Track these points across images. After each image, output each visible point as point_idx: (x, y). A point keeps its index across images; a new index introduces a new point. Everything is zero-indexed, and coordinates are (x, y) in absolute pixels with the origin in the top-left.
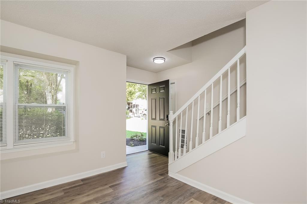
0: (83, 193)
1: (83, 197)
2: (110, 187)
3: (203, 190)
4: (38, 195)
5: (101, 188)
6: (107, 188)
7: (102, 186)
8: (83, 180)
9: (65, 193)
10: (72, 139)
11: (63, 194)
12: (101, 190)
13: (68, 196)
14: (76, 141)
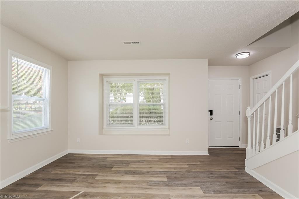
0: (169, 163)
1: (168, 165)
2: (188, 164)
3: (277, 193)
4: (146, 157)
5: (181, 163)
6: (185, 164)
7: (182, 162)
8: (171, 156)
9: (159, 160)
10: (167, 127)
11: (158, 160)
12: (180, 164)
13: (160, 162)
14: (169, 128)
